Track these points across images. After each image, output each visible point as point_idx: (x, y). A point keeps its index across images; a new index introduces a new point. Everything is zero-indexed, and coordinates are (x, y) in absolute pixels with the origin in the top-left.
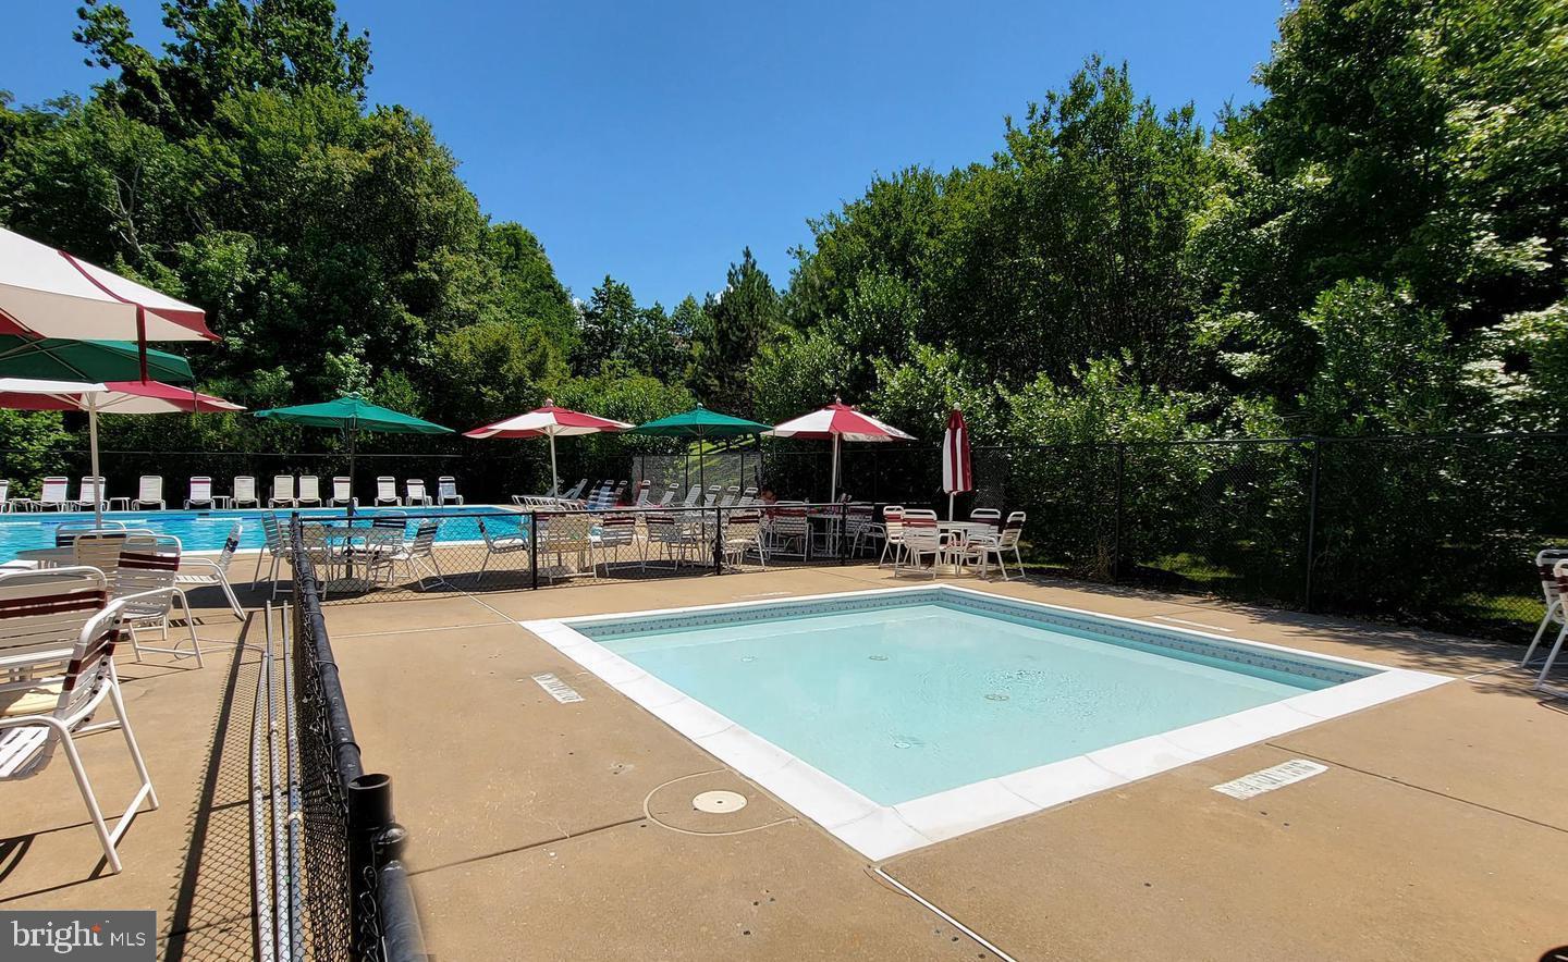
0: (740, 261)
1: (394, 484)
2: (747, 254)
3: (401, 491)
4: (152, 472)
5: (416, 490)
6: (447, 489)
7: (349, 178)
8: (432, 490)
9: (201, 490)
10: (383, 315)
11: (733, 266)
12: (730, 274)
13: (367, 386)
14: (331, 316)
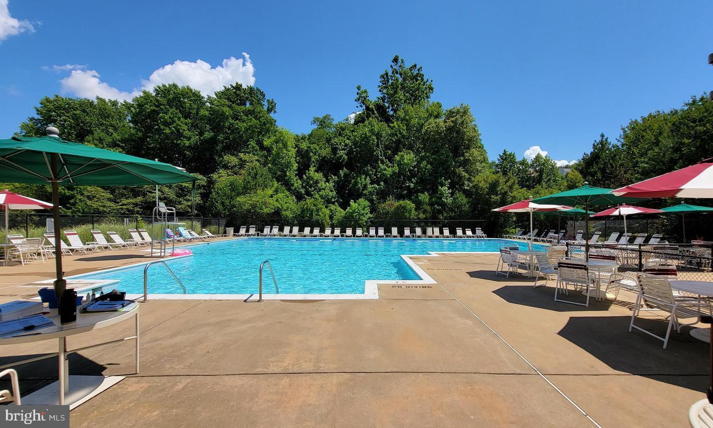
0: (598, 139)
1: (461, 231)
2: (602, 136)
3: (464, 233)
4: (394, 226)
5: (469, 233)
6: (479, 232)
7: (444, 129)
8: (474, 232)
9: (407, 232)
10: (454, 173)
11: (595, 141)
12: (594, 145)
13: (450, 197)
14: (439, 174)
